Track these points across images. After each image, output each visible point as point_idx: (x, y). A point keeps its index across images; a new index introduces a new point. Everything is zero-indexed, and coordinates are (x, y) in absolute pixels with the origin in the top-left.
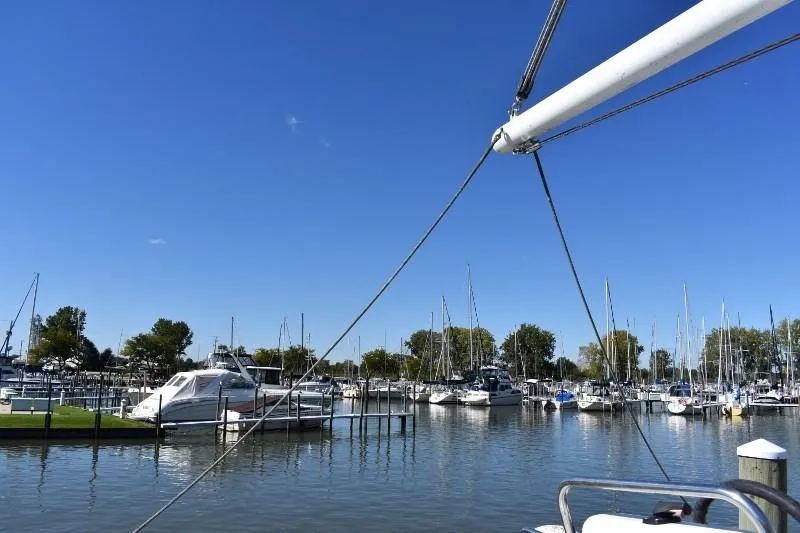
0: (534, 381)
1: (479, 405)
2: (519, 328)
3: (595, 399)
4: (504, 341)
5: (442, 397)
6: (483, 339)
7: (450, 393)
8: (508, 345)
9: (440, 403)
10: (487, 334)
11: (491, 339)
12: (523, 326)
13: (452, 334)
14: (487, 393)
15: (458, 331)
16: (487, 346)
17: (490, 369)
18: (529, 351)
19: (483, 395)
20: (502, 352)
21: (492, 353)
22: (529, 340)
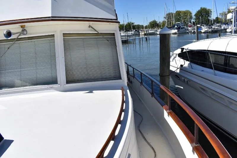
0: (199, 25)
1: (175, 34)
2: (200, 9)
3: (206, 29)
4: (195, 14)
6: (187, 14)
8: (196, 15)
11: (191, 13)
12: (201, 8)
13: (178, 13)
14: (177, 30)
15: (180, 12)
16: (190, 16)
17: (178, 24)
18: (203, 16)
19: (176, 31)
20: (194, 17)
21: (191, 18)
22: (203, 13)
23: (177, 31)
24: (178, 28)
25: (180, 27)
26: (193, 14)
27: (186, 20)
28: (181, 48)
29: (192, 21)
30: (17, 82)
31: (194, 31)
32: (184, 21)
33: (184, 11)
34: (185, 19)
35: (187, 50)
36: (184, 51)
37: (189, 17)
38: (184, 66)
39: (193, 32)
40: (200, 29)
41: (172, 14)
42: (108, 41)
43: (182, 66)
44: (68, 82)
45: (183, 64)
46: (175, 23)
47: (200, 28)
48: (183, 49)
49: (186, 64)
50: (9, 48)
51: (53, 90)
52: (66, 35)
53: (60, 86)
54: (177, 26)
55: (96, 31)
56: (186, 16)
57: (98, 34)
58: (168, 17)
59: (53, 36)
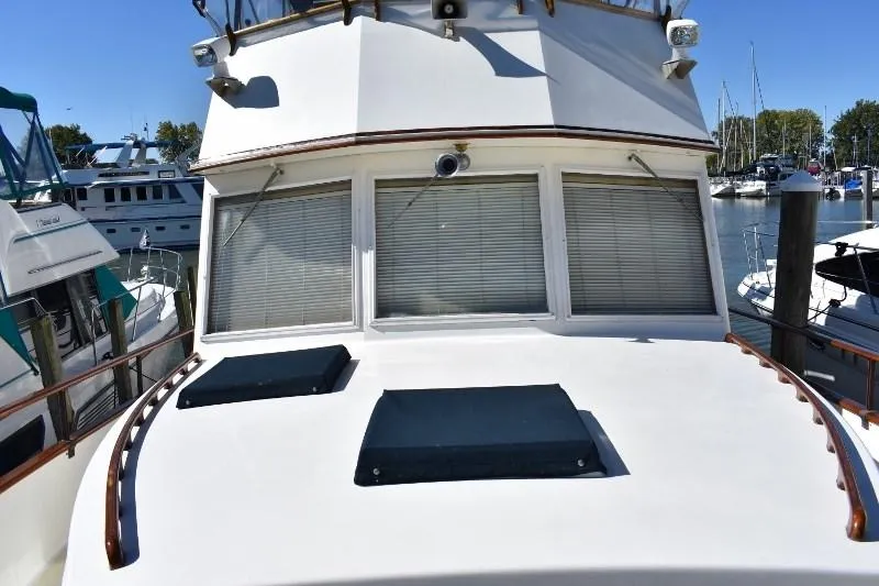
0: (850, 169)
1: (757, 195)
2: (854, 106)
4: (834, 123)
5: (720, 188)
6: (802, 123)
7: (728, 185)
8: (836, 129)
9: (717, 196)
10: (813, 116)
11: (817, 122)
12: (858, 104)
13: (769, 119)
14: (764, 183)
15: (776, 115)
16: (813, 131)
17: (770, 159)
18: (866, 134)
19: (760, 185)
20: (831, 137)
21: (819, 138)
22: (866, 120)
23: (764, 188)
24: (771, 177)
25: (778, 171)
26: (827, 125)
27: (797, 145)
28: (838, 244)
29: (824, 149)
30: (427, 299)
31: (832, 191)
32: (792, 149)
33: (791, 113)
34: (793, 141)
35: (859, 251)
36: (845, 254)
37: (808, 136)
38: (843, 304)
39: (827, 191)
40: (857, 182)
41: (747, 122)
42: (681, 200)
43: (834, 303)
44: (576, 310)
45: (839, 297)
46: (758, 157)
47: (854, 179)
48: (842, 247)
49: (852, 298)
50: (410, 204)
51: (535, 329)
52: (570, 178)
53: (554, 317)
54: (766, 167)
55: (648, 170)
56: (800, 132)
57: (655, 181)
58: (733, 134)
59: (535, 178)
